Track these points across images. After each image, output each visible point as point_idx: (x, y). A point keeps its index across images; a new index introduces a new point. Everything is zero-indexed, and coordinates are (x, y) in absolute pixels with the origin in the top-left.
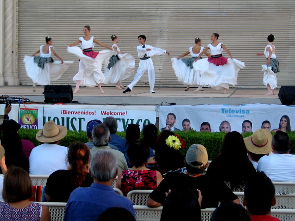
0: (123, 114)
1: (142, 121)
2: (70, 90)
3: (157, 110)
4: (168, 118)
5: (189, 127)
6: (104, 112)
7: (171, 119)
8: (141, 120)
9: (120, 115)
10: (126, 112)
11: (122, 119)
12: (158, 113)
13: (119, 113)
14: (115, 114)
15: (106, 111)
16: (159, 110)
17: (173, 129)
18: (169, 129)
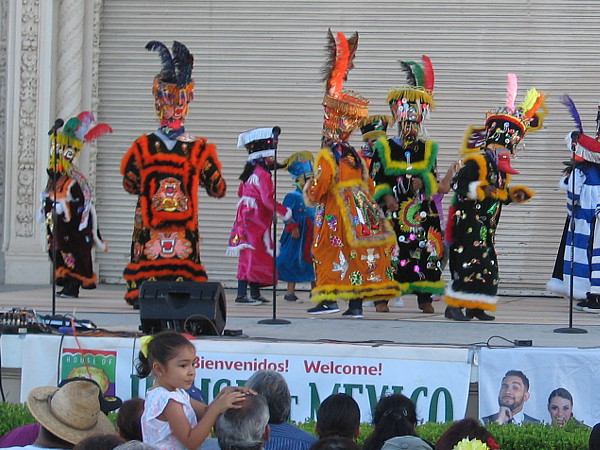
0: (371, 371)
1: (425, 395)
2: (216, 298)
3: (471, 362)
4: (505, 386)
6: (312, 364)
7: (515, 388)
8: (425, 390)
9: (360, 373)
10: (380, 365)
11: (367, 386)
12: (475, 368)
13: (357, 370)
14: (347, 370)
15: (319, 362)
16: (479, 361)
17: (518, 418)
18: (507, 419)
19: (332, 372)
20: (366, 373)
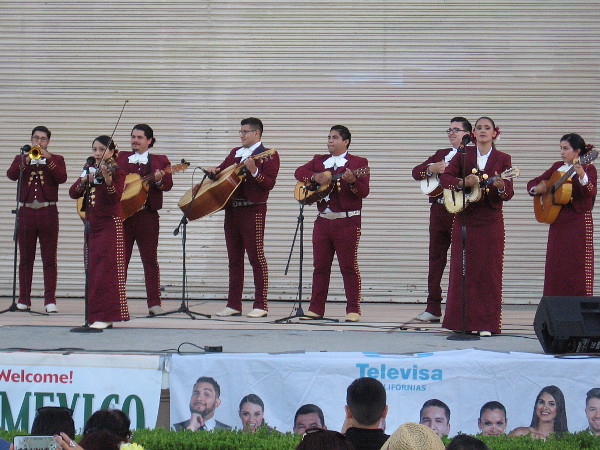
0: (61, 379)
1: (117, 402)
3: (162, 368)
4: (196, 392)
5: (259, 418)
6: (3, 373)
7: (207, 395)
8: (116, 397)
9: (51, 381)
10: (71, 373)
11: (58, 394)
12: (166, 375)
13: (48, 378)
14: (38, 378)
15: (10, 371)
16: (171, 368)
17: (210, 425)
18: (199, 426)
19: (23, 380)
20: (57, 381)
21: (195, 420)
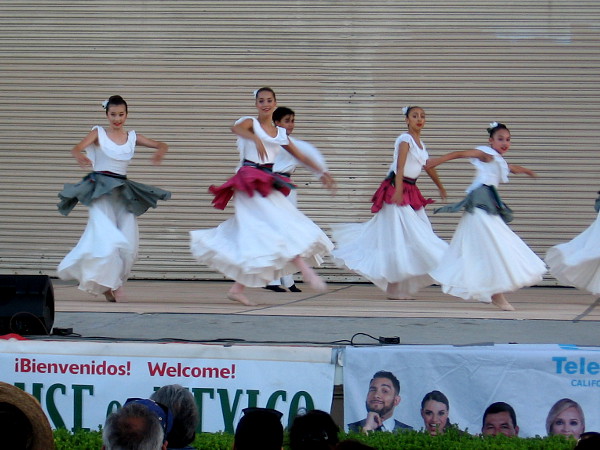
0: (223, 373)
1: (284, 399)
2: (44, 293)
3: (335, 362)
4: (373, 389)
5: (443, 418)
6: (157, 367)
7: (385, 392)
8: (283, 394)
9: (211, 376)
10: (233, 366)
11: (219, 390)
12: (339, 369)
13: (207, 372)
14: (196, 372)
15: (165, 364)
16: (344, 362)
17: (388, 426)
18: (376, 426)
19: (179, 375)
20: (217, 376)
21: (372, 420)
